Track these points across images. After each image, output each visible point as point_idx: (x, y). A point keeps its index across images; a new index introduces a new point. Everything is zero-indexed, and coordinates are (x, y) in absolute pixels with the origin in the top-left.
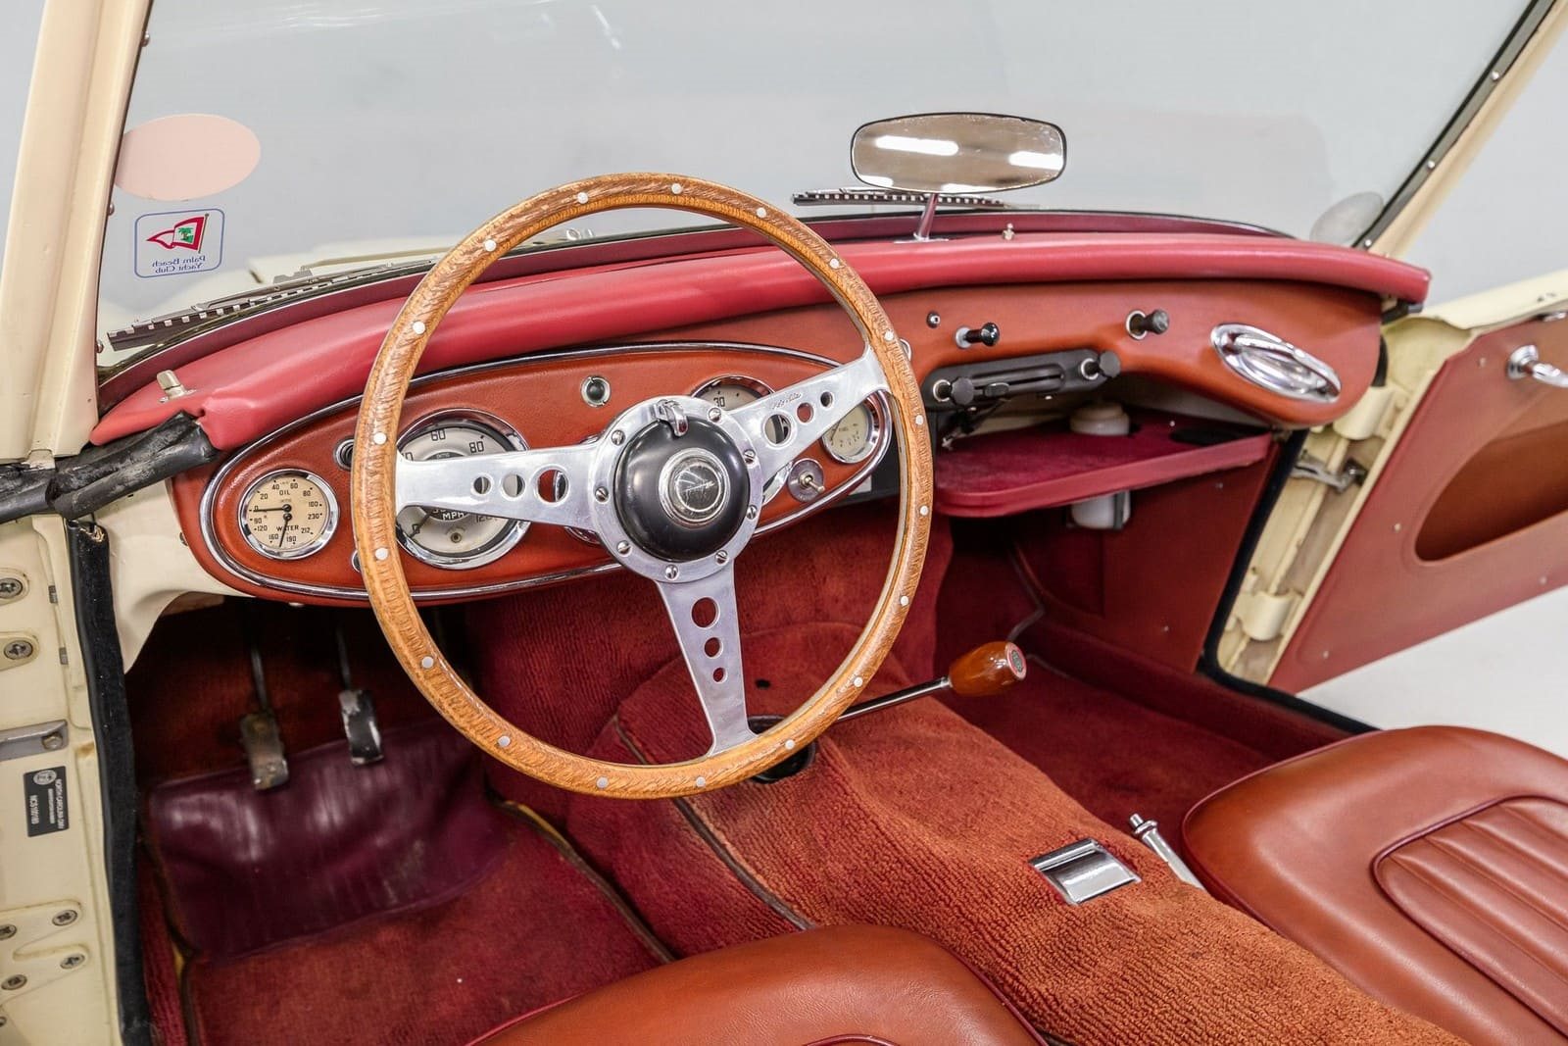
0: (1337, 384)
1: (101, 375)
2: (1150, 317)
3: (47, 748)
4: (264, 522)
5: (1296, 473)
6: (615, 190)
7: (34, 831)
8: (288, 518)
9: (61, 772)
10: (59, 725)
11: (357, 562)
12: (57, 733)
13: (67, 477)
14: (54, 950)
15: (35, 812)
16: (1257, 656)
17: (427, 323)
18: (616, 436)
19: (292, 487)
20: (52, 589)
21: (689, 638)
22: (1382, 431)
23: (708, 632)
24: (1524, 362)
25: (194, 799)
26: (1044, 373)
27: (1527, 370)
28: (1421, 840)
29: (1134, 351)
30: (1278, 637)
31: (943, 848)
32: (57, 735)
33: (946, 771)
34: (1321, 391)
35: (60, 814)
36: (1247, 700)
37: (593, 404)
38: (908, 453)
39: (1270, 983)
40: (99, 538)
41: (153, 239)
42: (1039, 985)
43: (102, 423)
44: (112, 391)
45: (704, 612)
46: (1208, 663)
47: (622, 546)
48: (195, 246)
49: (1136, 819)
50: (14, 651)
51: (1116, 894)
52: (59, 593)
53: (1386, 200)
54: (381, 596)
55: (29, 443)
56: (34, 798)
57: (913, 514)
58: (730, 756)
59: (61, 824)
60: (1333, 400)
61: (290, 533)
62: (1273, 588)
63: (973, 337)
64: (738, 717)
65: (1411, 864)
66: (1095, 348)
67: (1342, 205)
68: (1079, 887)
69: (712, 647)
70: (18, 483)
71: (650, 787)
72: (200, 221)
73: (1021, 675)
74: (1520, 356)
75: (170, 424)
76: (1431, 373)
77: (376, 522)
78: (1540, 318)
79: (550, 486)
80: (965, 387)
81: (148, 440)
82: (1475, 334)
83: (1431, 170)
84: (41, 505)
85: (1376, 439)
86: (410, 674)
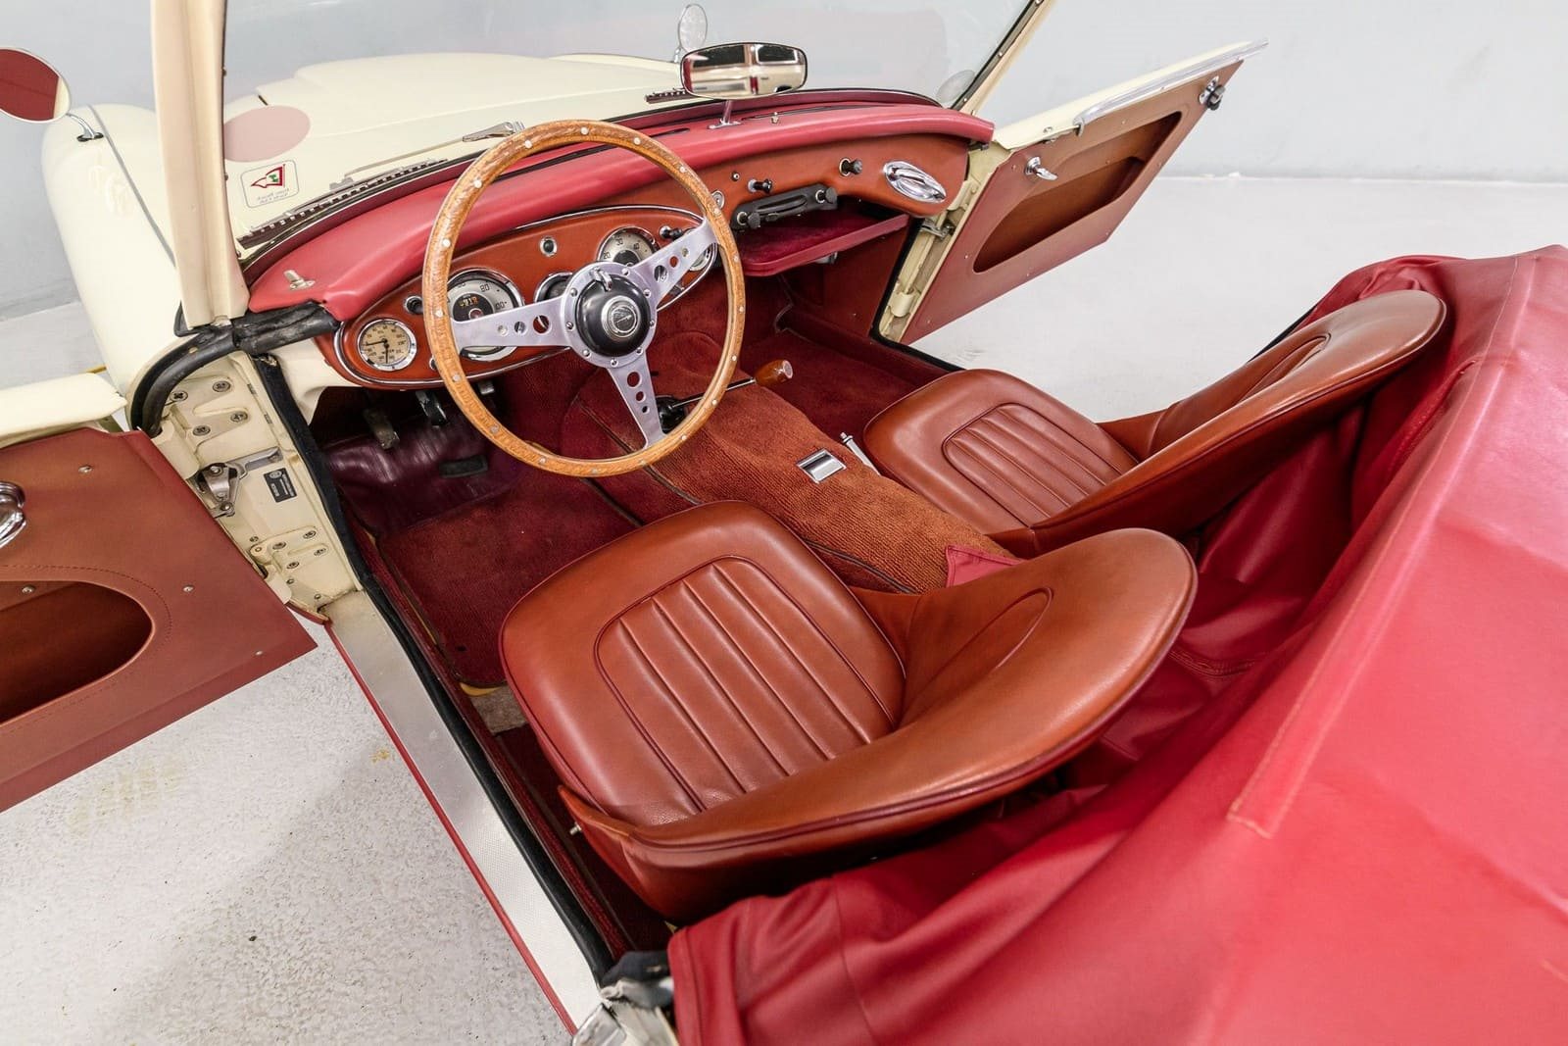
0: (945, 194)
1: (243, 265)
2: (853, 163)
3: (272, 462)
4: (374, 351)
5: (922, 230)
6: (547, 136)
7: (278, 500)
8: (387, 347)
9: (283, 471)
10: (276, 450)
11: (433, 364)
12: (276, 454)
13: (242, 330)
14: (308, 548)
15: (276, 491)
16: (898, 323)
17: (451, 239)
18: (573, 291)
19: (384, 328)
20: (249, 386)
21: (627, 393)
22: (964, 206)
23: (636, 389)
24: (1033, 166)
25: (346, 452)
26: (796, 203)
27: (1034, 171)
28: (963, 430)
29: (844, 184)
30: (908, 314)
31: (757, 461)
32: (277, 455)
33: (753, 418)
34: (936, 196)
35: (290, 490)
36: (892, 350)
37: (548, 255)
38: (731, 278)
39: (899, 513)
40: (274, 364)
41: (254, 185)
42: (803, 520)
43: (253, 297)
44: (253, 274)
45: (633, 379)
46: (875, 332)
47: (585, 352)
48: (281, 184)
49: (843, 435)
50: (236, 417)
51: (835, 476)
52: (255, 388)
53: (976, 75)
54: (462, 400)
55: (212, 313)
56: (273, 485)
57: (735, 312)
58: (655, 448)
59: (292, 494)
60: (942, 201)
61: (390, 354)
62: (907, 290)
63: (758, 186)
64: (658, 428)
65: (960, 443)
66: (824, 184)
67: (952, 79)
68: (819, 474)
69: (639, 396)
70: (212, 335)
71: (620, 469)
72: (280, 169)
73: (790, 377)
74: (1033, 162)
75: (303, 306)
76: (990, 174)
77: (449, 361)
78: (1044, 141)
79: (541, 325)
80: (755, 217)
81: (291, 313)
82: (1013, 151)
83: (1000, 58)
84: (231, 347)
85: (961, 209)
86: (487, 436)
